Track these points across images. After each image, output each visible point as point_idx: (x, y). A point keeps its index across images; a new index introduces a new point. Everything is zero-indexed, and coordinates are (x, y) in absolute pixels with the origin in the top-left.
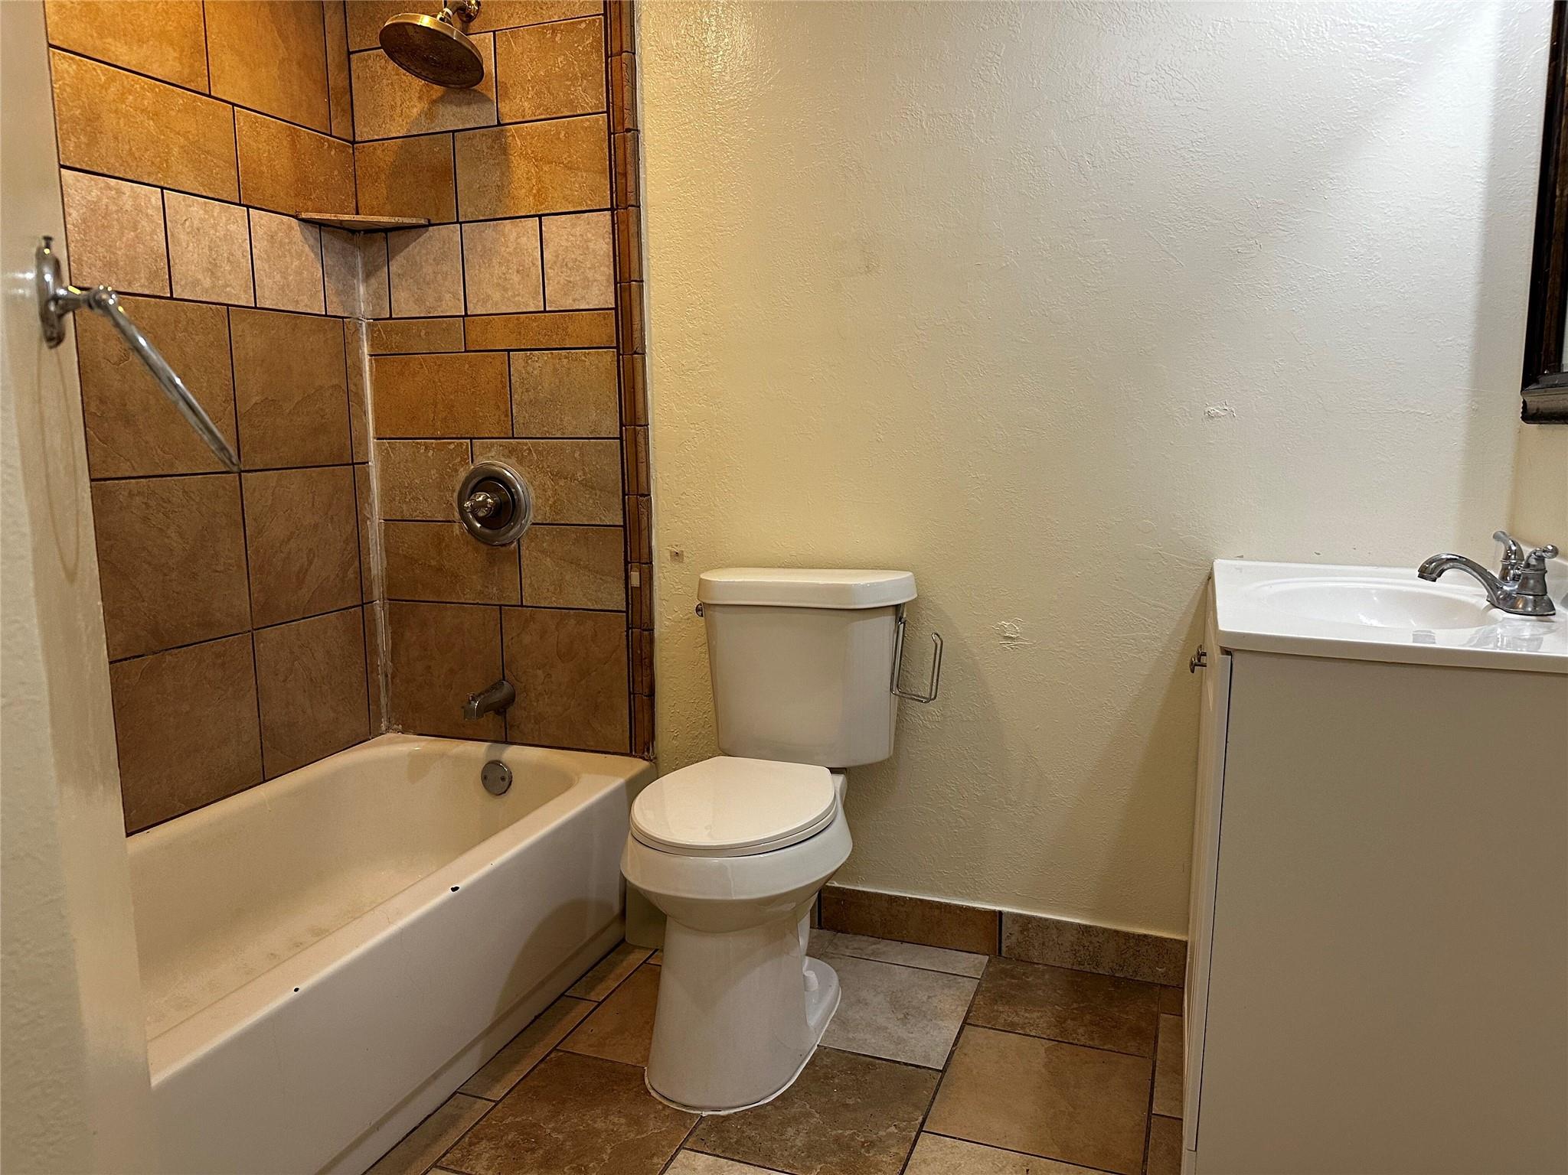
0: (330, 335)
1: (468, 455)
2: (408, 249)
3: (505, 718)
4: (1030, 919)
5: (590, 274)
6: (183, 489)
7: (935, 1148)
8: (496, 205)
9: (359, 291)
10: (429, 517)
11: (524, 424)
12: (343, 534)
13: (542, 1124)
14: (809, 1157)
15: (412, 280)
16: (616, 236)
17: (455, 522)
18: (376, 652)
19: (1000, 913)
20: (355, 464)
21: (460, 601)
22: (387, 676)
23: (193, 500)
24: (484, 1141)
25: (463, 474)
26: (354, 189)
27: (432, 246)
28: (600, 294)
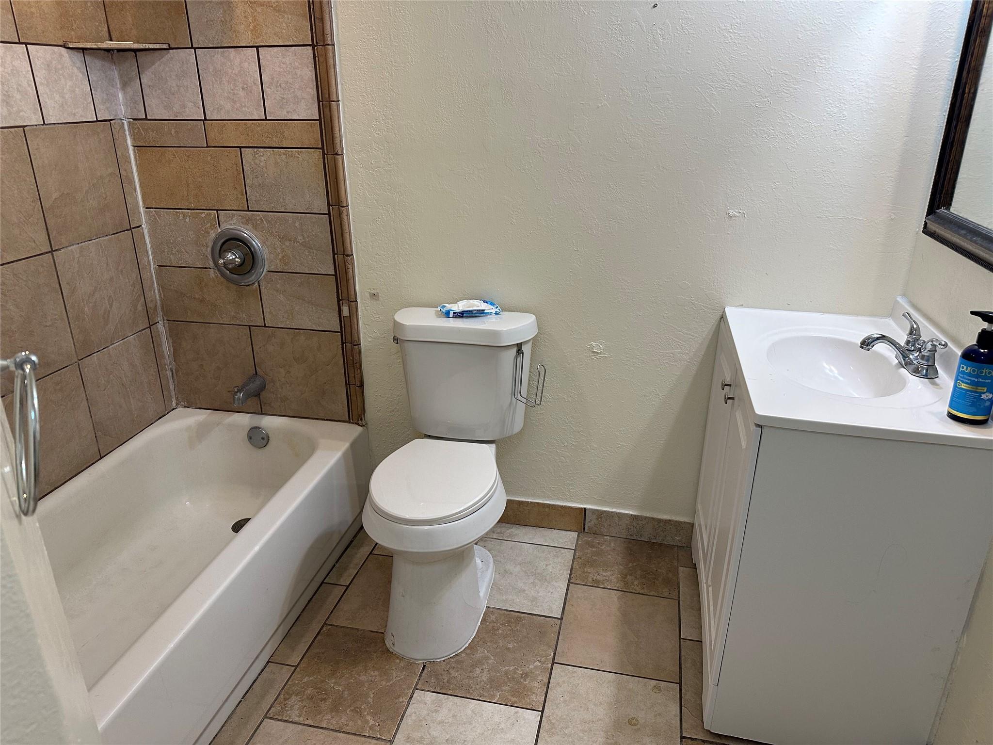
0: (102, 136)
1: (216, 222)
2: (154, 66)
3: (260, 398)
4: (602, 512)
5: (299, 94)
6: (13, 273)
7: (563, 674)
8: (222, 36)
9: (119, 98)
10: (191, 264)
11: (256, 201)
12: (130, 281)
13: (327, 680)
14: (491, 687)
15: (160, 91)
16: (317, 66)
17: (210, 268)
18: (163, 357)
19: (585, 509)
20: (133, 228)
21: (220, 322)
22: (172, 371)
23: (22, 279)
24: (293, 696)
25: (213, 235)
26: (105, 16)
27: (173, 65)
28: (308, 109)
